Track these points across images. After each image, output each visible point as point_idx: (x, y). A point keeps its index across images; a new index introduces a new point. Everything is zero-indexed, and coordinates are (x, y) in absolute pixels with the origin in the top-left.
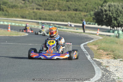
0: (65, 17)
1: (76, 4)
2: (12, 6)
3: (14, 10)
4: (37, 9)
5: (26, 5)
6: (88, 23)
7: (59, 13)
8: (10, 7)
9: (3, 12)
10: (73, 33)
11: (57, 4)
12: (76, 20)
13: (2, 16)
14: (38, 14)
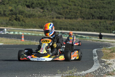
0: (88, 26)
1: (100, 11)
2: (29, 15)
3: (31, 20)
4: (57, 18)
5: (45, 14)
6: (114, 32)
7: (82, 22)
8: (26, 17)
9: (19, 22)
10: (94, 41)
11: (79, 12)
12: (101, 28)
13: (18, 27)
14: (58, 23)
